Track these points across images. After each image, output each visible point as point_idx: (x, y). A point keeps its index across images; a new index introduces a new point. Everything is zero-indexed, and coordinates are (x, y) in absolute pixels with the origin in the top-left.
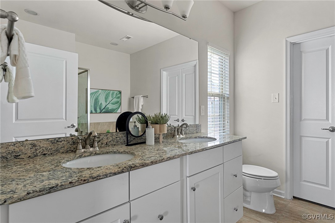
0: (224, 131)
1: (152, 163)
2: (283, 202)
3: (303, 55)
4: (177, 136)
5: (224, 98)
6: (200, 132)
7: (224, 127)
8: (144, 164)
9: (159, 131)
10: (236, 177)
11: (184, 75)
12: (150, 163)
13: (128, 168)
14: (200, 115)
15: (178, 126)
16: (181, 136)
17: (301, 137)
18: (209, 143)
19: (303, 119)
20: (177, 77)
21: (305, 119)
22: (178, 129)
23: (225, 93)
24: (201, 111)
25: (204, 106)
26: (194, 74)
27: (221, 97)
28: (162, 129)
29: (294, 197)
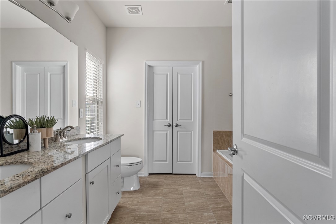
0: (98, 132)
1: (62, 165)
2: (143, 179)
3: (155, 75)
4: (59, 140)
5: (98, 102)
6: (80, 134)
7: (98, 128)
8: (55, 167)
9: (46, 135)
10: (118, 167)
11: (49, 74)
12: (60, 166)
13: (41, 173)
14: (80, 117)
15: (61, 129)
16: (64, 139)
17: (153, 131)
18: (86, 143)
19: (154, 119)
20: (38, 75)
21: (156, 119)
22: (60, 132)
23: (99, 98)
24: (81, 113)
25: (83, 109)
26: (62, 75)
27: (96, 101)
28: (50, 132)
29: (150, 174)
